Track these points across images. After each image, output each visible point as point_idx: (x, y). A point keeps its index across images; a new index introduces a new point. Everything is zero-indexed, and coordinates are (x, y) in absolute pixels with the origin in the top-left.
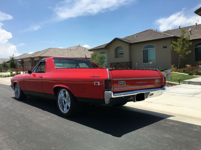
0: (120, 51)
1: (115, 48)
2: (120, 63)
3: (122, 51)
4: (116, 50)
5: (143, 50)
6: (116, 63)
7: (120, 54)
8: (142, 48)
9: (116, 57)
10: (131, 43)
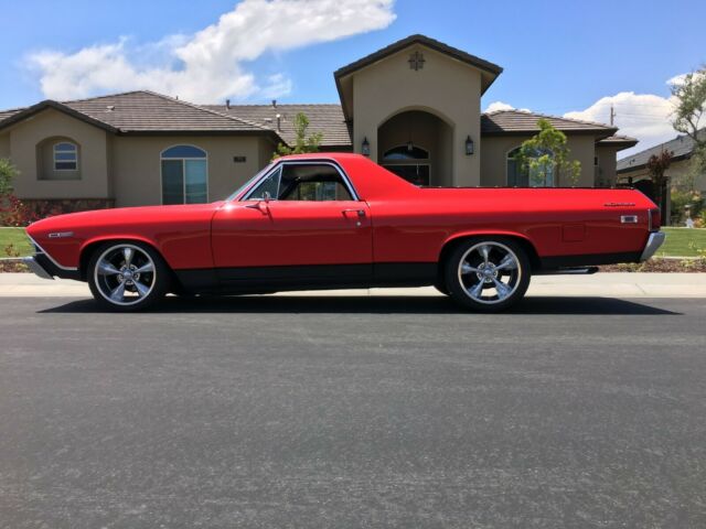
0: (56, 155)
1: (37, 141)
2: (65, 203)
3: (72, 156)
4: (43, 147)
5: (163, 161)
6: (43, 200)
7: (60, 166)
8: (158, 154)
9: (43, 175)
10: (118, 130)
